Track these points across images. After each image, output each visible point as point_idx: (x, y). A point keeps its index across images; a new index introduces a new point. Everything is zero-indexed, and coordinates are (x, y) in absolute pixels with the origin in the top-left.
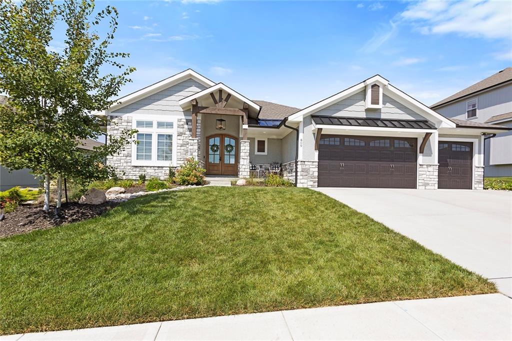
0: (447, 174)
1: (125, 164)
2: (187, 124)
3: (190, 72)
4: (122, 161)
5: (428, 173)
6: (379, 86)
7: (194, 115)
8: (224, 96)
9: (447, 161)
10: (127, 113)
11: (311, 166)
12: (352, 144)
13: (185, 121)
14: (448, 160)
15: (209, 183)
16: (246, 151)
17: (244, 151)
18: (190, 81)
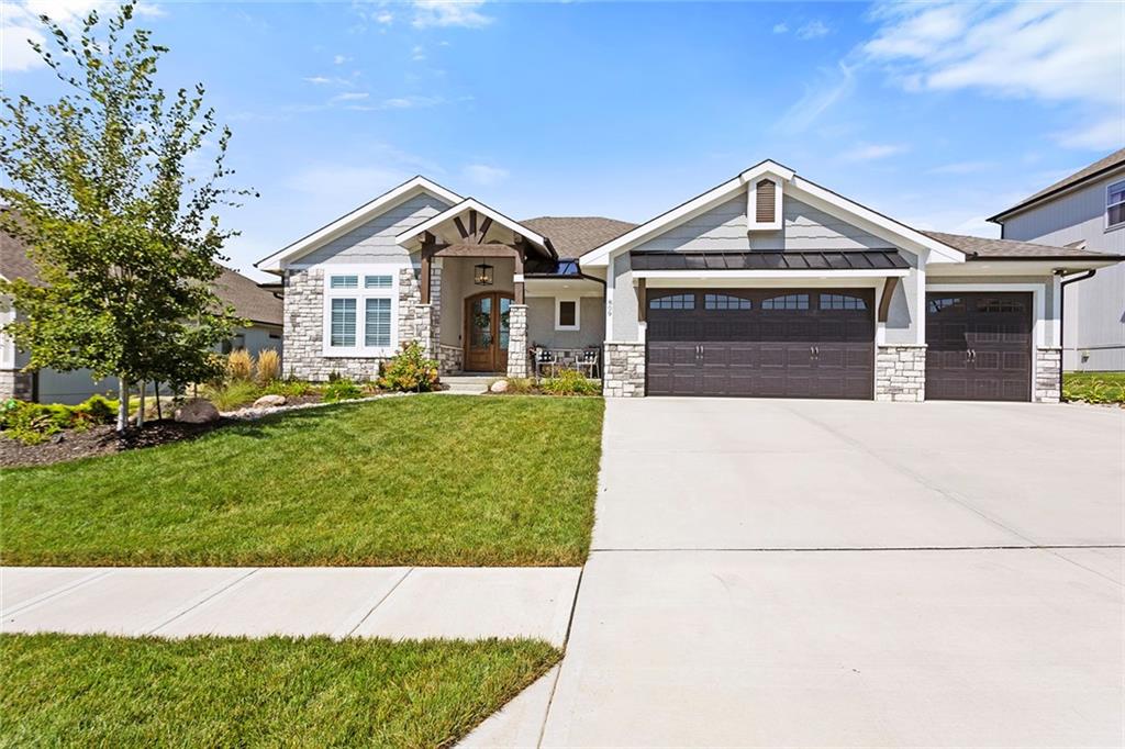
0: (963, 366)
1: (312, 355)
2: (417, 278)
3: (419, 181)
4: (307, 348)
5: (899, 366)
6: (774, 184)
7: (425, 260)
8: (479, 223)
9: (964, 338)
10: (315, 263)
11: (630, 354)
12: (722, 306)
13: (412, 271)
14: (966, 334)
15: (447, 387)
16: (519, 325)
17: (516, 325)
18: (420, 198)
